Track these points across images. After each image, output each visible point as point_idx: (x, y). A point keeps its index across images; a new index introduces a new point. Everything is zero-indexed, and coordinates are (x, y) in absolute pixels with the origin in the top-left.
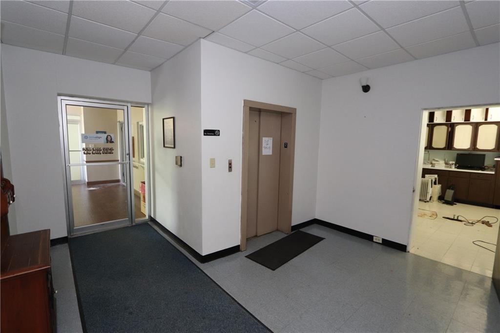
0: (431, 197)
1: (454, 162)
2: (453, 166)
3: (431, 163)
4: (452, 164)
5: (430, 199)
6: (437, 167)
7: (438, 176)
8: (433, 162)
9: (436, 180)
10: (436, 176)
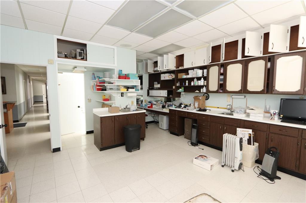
0: (241, 165)
1: (277, 111)
2: (276, 117)
3: (245, 112)
4: (275, 114)
5: (240, 168)
6: (252, 118)
7: (253, 131)
8: (248, 111)
9: (250, 137)
10: (250, 131)
